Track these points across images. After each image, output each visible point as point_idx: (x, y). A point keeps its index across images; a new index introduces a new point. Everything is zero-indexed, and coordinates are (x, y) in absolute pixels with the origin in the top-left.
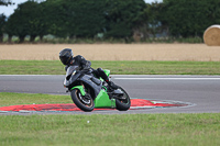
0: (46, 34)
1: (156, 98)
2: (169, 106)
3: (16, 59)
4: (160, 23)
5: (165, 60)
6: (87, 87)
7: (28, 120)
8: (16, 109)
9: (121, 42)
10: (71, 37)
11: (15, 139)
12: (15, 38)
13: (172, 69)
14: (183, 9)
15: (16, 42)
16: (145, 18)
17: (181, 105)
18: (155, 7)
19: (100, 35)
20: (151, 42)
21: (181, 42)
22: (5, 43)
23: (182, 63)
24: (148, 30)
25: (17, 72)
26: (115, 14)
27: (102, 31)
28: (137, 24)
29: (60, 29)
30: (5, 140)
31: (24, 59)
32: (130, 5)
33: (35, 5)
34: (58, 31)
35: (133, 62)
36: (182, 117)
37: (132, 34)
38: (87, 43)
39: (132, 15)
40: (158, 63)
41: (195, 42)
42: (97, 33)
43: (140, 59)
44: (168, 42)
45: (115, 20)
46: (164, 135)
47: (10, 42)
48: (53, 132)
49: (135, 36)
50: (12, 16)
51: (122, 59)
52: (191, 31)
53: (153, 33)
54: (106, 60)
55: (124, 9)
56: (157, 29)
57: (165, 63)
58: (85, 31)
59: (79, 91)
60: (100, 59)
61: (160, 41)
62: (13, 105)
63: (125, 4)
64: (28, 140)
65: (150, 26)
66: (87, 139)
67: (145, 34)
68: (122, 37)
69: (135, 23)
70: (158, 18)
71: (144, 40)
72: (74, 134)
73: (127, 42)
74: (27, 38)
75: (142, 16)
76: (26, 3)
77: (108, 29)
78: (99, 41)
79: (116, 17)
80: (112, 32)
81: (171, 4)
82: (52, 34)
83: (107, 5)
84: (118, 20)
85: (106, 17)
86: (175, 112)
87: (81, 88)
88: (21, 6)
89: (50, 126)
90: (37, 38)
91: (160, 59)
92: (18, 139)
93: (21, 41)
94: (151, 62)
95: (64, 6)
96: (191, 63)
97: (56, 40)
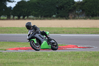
0: (30, 15)
1: (80, 44)
2: (85, 48)
3: (17, 27)
4: (81, 11)
5: (83, 27)
6: (37, 39)
7: (22, 54)
8: (16, 49)
9: (64, 19)
10: (41, 17)
11: (16, 63)
12: (16, 17)
13: (87, 31)
14: (91, 4)
15: (16, 19)
16: (75, 8)
17: (90, 47)
18: (79, 3)
19: (54, 16)
20: (77, 19)
21: (90, 19)
22: (11, 19)
23: (91, 28)
24: (76, 13)
25: (17, 32)
26: (61, 6)
27: (55, 14)
28: (71, 11)
29: (36, 13)
30: (11, 63)
31: (20, 27)
32: (67, 2)
33: (25, 2)
34: (35, 14)
35: (69, 28)
36: (91, 53)
37: (69, 16)
38: (48, 19)
39: (69, 7)
40: (80, 28)
41: (97, 19)
42: (53, 15)
43: (72, 27)
44: (85, 19)
45: (61, 9)
46: (83, 61)
47: (13, 19)
48: (33, 60)
49: (70, 16)
50: (14, 7)
51: (64, 27)
52: (95, 14)
53: (78, 15)
54: (57, 27)
55: (65, 4)
56: (80, 13)
57: (83, 28)
58: (47, 14)
59: (34, 41)
60: (54, 27)
61: (81, 19)
62: (15, 47)
63: (66, 2)
64: (22, 63)
65: (77, 12)
66: (48, 63)
67: (74, 15)
68: (64, 17)
69: (70, 10)
70: (80, 8)
71: (74, 18)
72: (42, 60)
73: (66, 19)
74: (21, 17)
75: (73, 7)
76: (21, 1)
77: (58, 13)
78: (54, 18)
79: (61, 8)
80: (59, 14)
81: (86, 2)
82: (32, 15)
83: (57, 2)
84: (62, 9)
85: (57, 8)
86: (88, 50)
87: (35, 40)
88: (18, 3)
89: (32, 57)
90: (26, 17)
91: (81, 27)
92: (18, 63)
93: (19, 19)
94: (77, 28)
95: (38, 3)
96: (95, 29)
97: (35, 18)
